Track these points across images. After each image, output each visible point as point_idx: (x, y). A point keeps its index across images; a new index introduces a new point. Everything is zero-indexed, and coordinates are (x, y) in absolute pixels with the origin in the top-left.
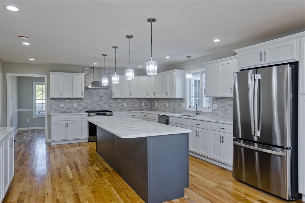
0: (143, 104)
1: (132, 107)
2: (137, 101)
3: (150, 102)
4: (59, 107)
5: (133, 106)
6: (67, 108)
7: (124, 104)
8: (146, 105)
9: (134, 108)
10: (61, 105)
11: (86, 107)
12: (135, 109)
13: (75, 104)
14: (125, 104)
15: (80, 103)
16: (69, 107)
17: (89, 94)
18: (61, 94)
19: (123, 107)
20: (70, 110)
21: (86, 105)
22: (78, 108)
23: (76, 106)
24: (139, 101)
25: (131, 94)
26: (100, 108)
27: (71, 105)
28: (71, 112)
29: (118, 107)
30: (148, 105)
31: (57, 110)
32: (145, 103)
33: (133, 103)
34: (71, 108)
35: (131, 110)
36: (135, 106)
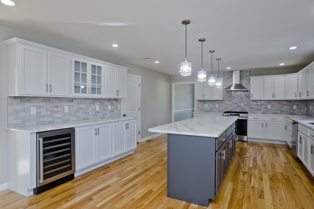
0: (295, 107)
1: (279, 110)
2: (285, 103)
3: (306, 105)
4: (204, 107)
5: (280, 108)
6: (210, 109)
7: (267, 106)
8: (299, 109)
9: (281, 111)
10: (206, 106)
11: (226, 108)
12: (283, 113)
13: (217, 105)
14: (269, 107)
15: (221, 105)
16: (212, 108)
17: (229, 96)
18: (203, 96)
19: (266, 110)
20: (213, 110)
21: (226, 106)
22: (219, 109)
23: (218, 107)
24: (289, 104)
25: (274, 95)
26: (241, 109)
27: (213, 106)
28: (213, 112)
29: (260, 109)
30: (304, 109)
31: (203, 110)
32: (297, 105)
33: (280, 105)
34: (213, 108)
35: (277, 113)
36: (282, 108)
